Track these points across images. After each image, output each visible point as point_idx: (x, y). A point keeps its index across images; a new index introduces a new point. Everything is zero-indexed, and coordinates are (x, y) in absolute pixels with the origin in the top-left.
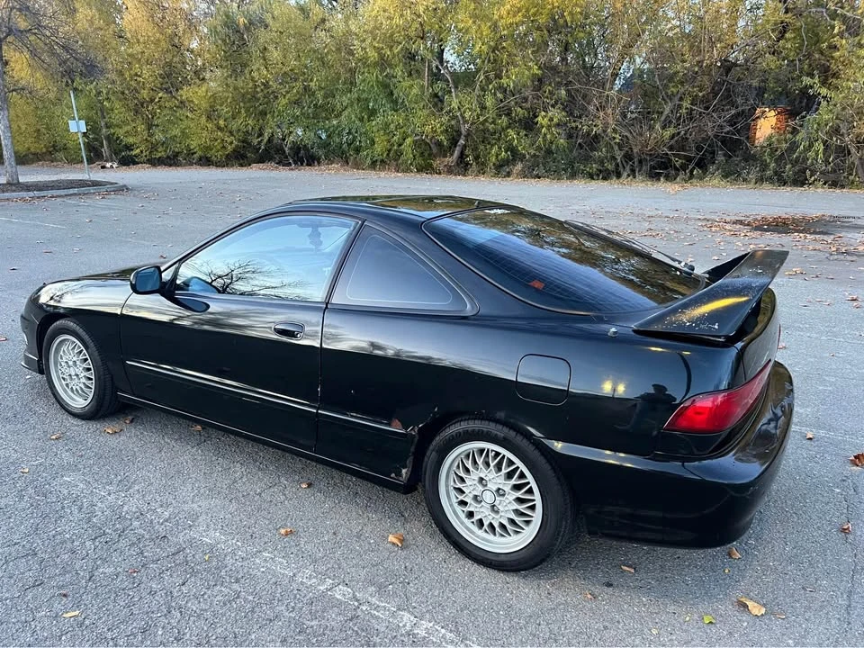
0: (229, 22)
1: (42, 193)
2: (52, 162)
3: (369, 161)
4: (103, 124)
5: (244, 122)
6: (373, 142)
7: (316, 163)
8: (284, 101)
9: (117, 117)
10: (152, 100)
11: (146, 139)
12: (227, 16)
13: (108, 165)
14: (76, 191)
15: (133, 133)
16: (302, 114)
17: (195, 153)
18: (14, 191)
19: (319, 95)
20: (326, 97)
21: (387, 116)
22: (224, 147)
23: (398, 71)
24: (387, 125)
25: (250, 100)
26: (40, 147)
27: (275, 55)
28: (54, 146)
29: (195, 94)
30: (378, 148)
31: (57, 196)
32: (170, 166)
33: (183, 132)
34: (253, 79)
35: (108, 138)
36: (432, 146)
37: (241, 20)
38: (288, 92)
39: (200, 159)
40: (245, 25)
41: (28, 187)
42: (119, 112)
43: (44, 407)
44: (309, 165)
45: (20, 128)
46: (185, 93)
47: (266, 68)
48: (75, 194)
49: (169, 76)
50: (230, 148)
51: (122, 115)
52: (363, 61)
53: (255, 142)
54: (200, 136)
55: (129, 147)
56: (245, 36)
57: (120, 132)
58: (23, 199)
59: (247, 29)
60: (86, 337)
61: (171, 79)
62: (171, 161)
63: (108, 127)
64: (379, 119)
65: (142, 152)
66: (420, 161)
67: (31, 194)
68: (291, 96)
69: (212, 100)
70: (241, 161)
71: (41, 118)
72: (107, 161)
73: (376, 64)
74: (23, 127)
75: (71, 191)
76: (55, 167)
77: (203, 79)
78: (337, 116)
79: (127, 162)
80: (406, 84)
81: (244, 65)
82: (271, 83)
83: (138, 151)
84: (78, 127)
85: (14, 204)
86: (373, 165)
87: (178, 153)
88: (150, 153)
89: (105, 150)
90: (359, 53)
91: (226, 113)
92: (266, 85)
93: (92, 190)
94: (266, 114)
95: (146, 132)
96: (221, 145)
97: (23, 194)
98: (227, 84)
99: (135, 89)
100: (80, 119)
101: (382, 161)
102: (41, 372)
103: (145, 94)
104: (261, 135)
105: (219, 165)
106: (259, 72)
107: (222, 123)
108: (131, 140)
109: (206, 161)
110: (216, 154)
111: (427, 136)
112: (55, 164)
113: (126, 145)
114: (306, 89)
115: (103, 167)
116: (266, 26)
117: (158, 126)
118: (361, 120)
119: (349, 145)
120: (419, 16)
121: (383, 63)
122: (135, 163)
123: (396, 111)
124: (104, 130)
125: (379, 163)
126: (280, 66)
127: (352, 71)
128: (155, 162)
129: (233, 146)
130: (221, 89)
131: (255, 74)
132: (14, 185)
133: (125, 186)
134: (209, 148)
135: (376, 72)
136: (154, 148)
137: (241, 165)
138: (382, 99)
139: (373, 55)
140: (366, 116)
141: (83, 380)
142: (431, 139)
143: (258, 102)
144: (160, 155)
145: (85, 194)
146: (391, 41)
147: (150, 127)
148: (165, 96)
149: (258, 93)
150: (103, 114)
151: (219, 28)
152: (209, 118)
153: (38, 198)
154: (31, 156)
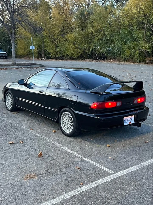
0: (82, 13)
1: (21, 67)
2: (28, 58)
3: (123, 58)
4: (43, 46)
5: (84, 46)
6: (125, 52)
7: (106, 59)
8: (97, 39)
9: (47, 44)
10: (57, 38)
11: (55, 51)
12: (82, 11)
13: (43, 59)
14: (30, 66)
15: (51, 49)
16: (102, 43)
17: (69, 56)
18: (14, 66)
19: (108, 36)
20: (110, 37)
21: (131, 43)
22: (77, 54)
23: (135, 28)
24: (130, 46)
25: (86, 39)
26: (25, 53)
27: (95, 23)
28: (29, 53)
29: (70, 37)
30: (126, 54)
31: (25, 68)
32: (61, 59)
33: (66, 49)
34: (88, 32)
35: (44, 51)
36: (146, 54)
37: (86, 12)
38: (98, 36)
39: (70, 57)
40: (87, 14)
41: (18, 65)
42: (48, 42)
43: (4, 109)
44: (103, 60)
45: (20, 47)
46: (67, 36)
47: (92, 28)
48: (29, 67)
49: (63, 30)
50: (79, 54)
51: (48, 43)
52: (123, 25)
53: (87, 52)
54: (70, 50)
55: (50, 53)
56: (87, 18)
57: (47, 49)
58: (16, 68)
59: (87, 15)
60: (12, 94)
61: (64, 32)
62: (61, 58)
63: (44, 47)
64: (128, 44)
65: (53, 55)
66: (141, 59)
67: (18, 67)
68: (100, 37)
69: (75, 38)
70: (83, 58)
71: (26, 44)
72: (43, 58)
73: (128, 26)
74: (21, 47)
75: (29, 66)
76: (29, 59)
77: (73, 32)
78: (114, 44)
79: (49, 58)
80: (137, 32)
81: (85, 27)
82: (93, 33)
83: (52, 55)
84: (33, 48)
85: (13, 69)
86: (124, 60)
87: (64, 55)
88: (55, 55)
89: (43, 55)
90: (122, 22)
91: (79, 43)
92: (92, 33)
93: (34, 66)
94: (91, 43)
95: (55, 49)
96: (76, 53)
97: (16, 67)
98: (80, 33)
99: (53, 35)
100: (33, 45)
101: (127, 59)
102: (4, 102)
103: (55, 37)
104: (89, 50)
105: (75, 60)
106: (90, 29)
107: (77, 46)
108: (50, 51)
109: (71, 58)
110: (75, 56)
111: (143, 50)
112: (29, 58)
113: (49, 53)
114: (105, 34)
115: (42, 60)
116: (93, 14)
117: (58, 47)
118: (122, 45)
119: (117, 53)
120: (142, 9)
121: (130, 25)
122: (51, 58)
123: (134, 41)
124: (43, 48)
125: (126, 59)
126: (97, 27)
127: (120, 28)
128: (57, 58)
129: (80, 53)
130: (78, 35)
131: (89, 30)
132: (14, 64)
133: (43, 65)
134: (73, 54)
135: (127, 28)
136: (57, 54)
137: (82, 60)
138: (129, 37)
139: (126, 23)
140: (123, 43)
141: (11, 103)
142: (145, 51)
143: (88, 39)
144: (58, 56)
145: (32, 67)
146: (133, 18)
147: (56, 47)
148: (61, 37)
149: (89, 36)
150: (43, 43)
151: (79, 15)
152: (74, 44)
153: (20, 68)
154: (22, 56)
